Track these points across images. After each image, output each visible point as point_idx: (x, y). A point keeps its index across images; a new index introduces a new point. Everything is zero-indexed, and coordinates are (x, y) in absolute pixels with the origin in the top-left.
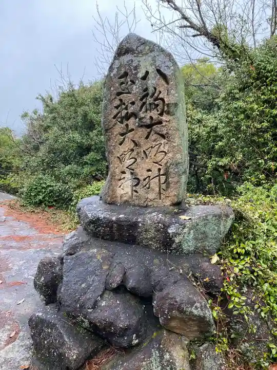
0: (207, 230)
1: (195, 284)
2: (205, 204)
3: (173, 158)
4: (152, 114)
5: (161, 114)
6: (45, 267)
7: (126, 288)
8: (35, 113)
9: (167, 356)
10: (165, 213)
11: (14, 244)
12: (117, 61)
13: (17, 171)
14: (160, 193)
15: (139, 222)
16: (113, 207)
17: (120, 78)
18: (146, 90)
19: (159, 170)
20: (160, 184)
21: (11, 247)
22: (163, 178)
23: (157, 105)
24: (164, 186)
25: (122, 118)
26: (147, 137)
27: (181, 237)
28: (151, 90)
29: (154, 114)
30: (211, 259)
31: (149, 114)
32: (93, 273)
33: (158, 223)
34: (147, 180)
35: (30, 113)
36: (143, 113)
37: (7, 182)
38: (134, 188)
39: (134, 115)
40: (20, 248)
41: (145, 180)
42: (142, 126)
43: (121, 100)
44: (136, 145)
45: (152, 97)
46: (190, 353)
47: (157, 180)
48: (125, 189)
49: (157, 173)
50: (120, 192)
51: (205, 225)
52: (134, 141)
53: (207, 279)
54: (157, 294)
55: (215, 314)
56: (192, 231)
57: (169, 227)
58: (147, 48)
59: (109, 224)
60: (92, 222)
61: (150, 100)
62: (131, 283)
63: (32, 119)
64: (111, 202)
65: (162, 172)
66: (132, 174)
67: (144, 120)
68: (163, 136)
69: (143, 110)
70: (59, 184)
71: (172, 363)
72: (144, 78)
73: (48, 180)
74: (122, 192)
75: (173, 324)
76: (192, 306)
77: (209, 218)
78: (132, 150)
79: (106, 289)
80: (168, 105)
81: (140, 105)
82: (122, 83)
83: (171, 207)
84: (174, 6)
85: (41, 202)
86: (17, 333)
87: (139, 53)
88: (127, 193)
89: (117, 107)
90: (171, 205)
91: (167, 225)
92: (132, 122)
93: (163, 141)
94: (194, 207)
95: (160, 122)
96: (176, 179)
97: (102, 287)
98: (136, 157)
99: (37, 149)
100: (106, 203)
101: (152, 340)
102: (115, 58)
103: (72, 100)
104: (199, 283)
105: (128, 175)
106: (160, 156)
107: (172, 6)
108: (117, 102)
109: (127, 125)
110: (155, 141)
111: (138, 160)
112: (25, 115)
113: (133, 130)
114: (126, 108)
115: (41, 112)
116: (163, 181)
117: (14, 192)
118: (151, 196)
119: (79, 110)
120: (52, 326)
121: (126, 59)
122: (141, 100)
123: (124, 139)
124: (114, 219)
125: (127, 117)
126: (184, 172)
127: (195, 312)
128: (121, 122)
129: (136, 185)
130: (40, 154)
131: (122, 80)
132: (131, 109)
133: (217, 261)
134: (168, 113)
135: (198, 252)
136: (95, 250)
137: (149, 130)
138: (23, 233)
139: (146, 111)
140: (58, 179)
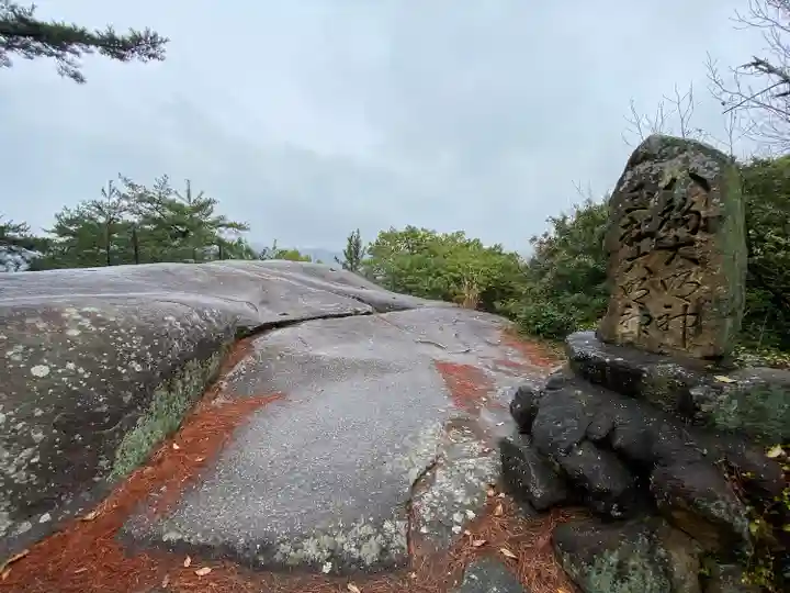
0: (767, 405)
1: (726, 475)
2: (774, 366)
3: (711, 292)
4: (678, 233)
5: (694, 232)
6: (523, 395)
7: (611, 446)
8: (545, 235)
9: (662, 552)
10: (689, 368)
11: (504, 368)
12: (629, 173)
13: (518, 296)
14: (684, 339)
15: (644, 372)
16: (610, 347)
17: (632, 192)
18: (671, 201)
19: (686, 306)
20: (685, 326)
21: (500, 371)
22: (691, 319)
23: (688, 220)
24: (691, 330)
25: (633, 240)
26: (667, 263)
27: (712, 405)
28: (677, 202)
29: (682, 232)
30: (769, 450)
31: (673, 233)
32: (572, 416)
33: (676, 378)
34: (664, 319)
35: (540, 237)
36: (664, 231)
37: (508, 307)
38: (643, 328)
39: (651, 235)
40: (508, 374)
41: (660, 318)
42: (660, 248)
43: (631, 218)
44: (650, 272)
45: (679, 210)
46: (702, 566)
47: (679, 320)
48: (630, 326)
49: (680, 311)
50: (622, 330)
51: (765, 397)
52: (647, 268)
53: (749, 474)
54: (658, 468)
55: (754, 529)
56: (735, 402)
57: (692, 387)
58: (676, 148)
59: (601, 365)
60: (578, 360)
61: (676, 214)
62: (618, 441)
63: (541, 243)
64: (608, 340)
65: (689, 311)
66: (641, 308)
67: (666, 241)
68: (696, 262)
69: (664, 227)
70: (562, 315)
71: (668, 564)
72: (668, 187)
73: (550, 309)
74: (625, 330)
75: (676, 515)
76: (711, 501)
77: (773, 387)
78: (644, 279)
79: (586, 438)
80: (706, 220)
81: (659, 222)
82: (634, 198)
83: (704, 362)
84: (765, 68)
85: (538, 331)
86: (489, 451)
87: (662, 158)
88: (632, 332)
89: (625, 227)
90: (701, 358)
91: (689, 383)
92: (646, 244)
93: (695, 268)
94: (749, 368)
95: (692, 243)
96: (713, 323)
97: (582, 434)
98: (649, 287)
99: (542, 274)
100: (602, 340)
101: (642, 522)
102: (627, 169)
103: (589, 218)
104: (734, 477)
105: (635, 310)
106: (688, 288)
107: (762, 70)
108: (626, 220)
109: (639, 248)
110: (681, 267)
111: (652, 292)
112: (534, 239)
113: (645, 254)
114: (639, 227)
115: (553, 234)
116: (689, 323)
117: (512, 317)
118: (669, 341)
119: (597, 229)
120: (521, 455)
121: (641, 168)
122: (663, 214)
123: (632, 266)
124: (607, 360)
125: (640, 237)
126: (733, 314)
127: (715, 512)
128: (630, 244)
129: (647, 324)
130: (545, 280)
131: (637, 193)
132: (645, 228)
133: (779, 456)
134: (706, 230)
135: (741, 434)
136: (579, 392)
137: (671, 253)
138: (517, 360)
139: (669, 228)
140: (562, 309)
